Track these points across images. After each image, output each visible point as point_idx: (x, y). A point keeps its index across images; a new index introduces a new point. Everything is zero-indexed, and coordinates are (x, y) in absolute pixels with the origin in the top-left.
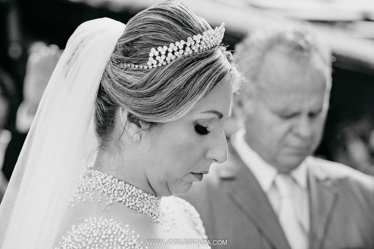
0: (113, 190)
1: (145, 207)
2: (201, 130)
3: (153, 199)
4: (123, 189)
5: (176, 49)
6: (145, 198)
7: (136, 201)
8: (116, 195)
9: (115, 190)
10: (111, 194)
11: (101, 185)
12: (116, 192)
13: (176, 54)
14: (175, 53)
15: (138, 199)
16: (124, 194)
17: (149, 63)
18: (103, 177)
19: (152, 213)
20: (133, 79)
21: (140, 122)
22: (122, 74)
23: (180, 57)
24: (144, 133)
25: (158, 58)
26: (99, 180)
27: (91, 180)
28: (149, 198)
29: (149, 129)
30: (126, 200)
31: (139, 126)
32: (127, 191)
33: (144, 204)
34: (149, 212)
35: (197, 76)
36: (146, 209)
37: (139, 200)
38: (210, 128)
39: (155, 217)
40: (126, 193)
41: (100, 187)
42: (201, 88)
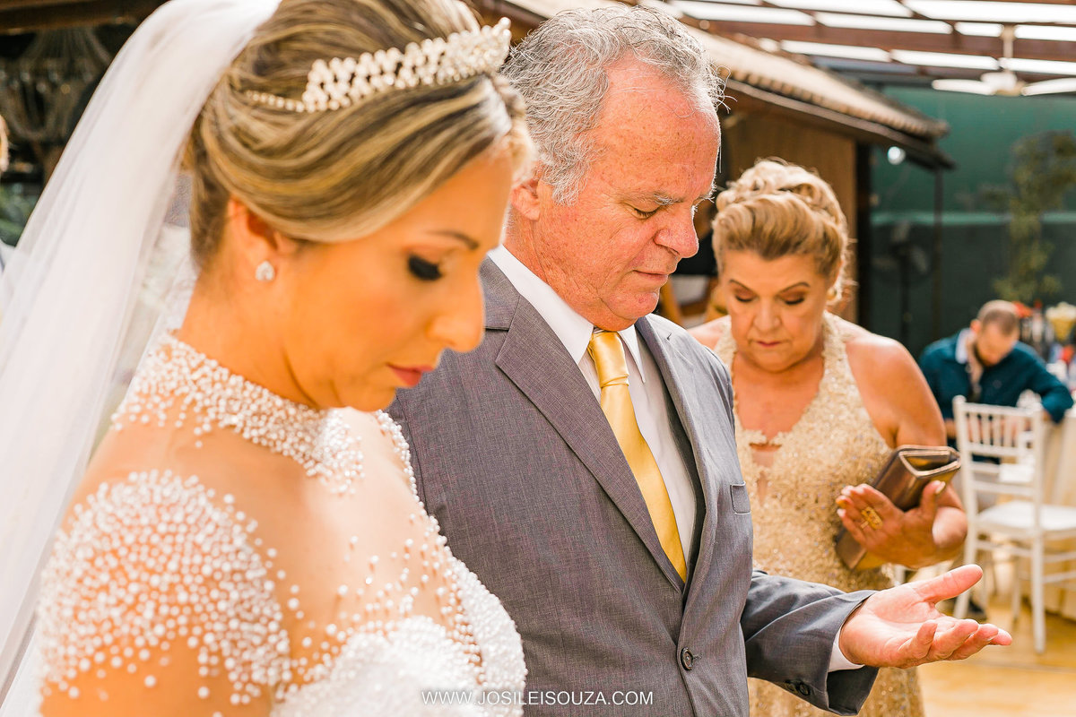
0: (215, 398)
1: (290, 440)
2: (423, 270)
3: (309, 418)
4: (239, 396)
5: (375, 70)
6: (291, 420)
7: (270, 425)
8: (222, 409)
9: (219, 398)
10: (211, 406)
11: (191, 383)
12: (223, 403)
13: (376, 81)
14: (372, 80)
15: (272, 419)
16: (241, 408)
17: (307, 96)
18: (194, 364)
19: (304, 455)
20: (268, 134)
21: (278, 237)
22: (243, 118)
23: (383, 90)
24: (284, 265)
25: (330, 87)
26: (186, 370)
27: (169, 366)
28: (299, 418)
29: (297, 255)
30: (245, 423)
31: (273, 244)
32: (249, 401)
33: (286, 432)
34: (297, 451)
35: (419, 139)
36: (292, 445)
37: (276, 423)
38: (447, 267)
39: (311, 463)
40: (245, 407)
41: (186, 389)
42: (423, 170)
